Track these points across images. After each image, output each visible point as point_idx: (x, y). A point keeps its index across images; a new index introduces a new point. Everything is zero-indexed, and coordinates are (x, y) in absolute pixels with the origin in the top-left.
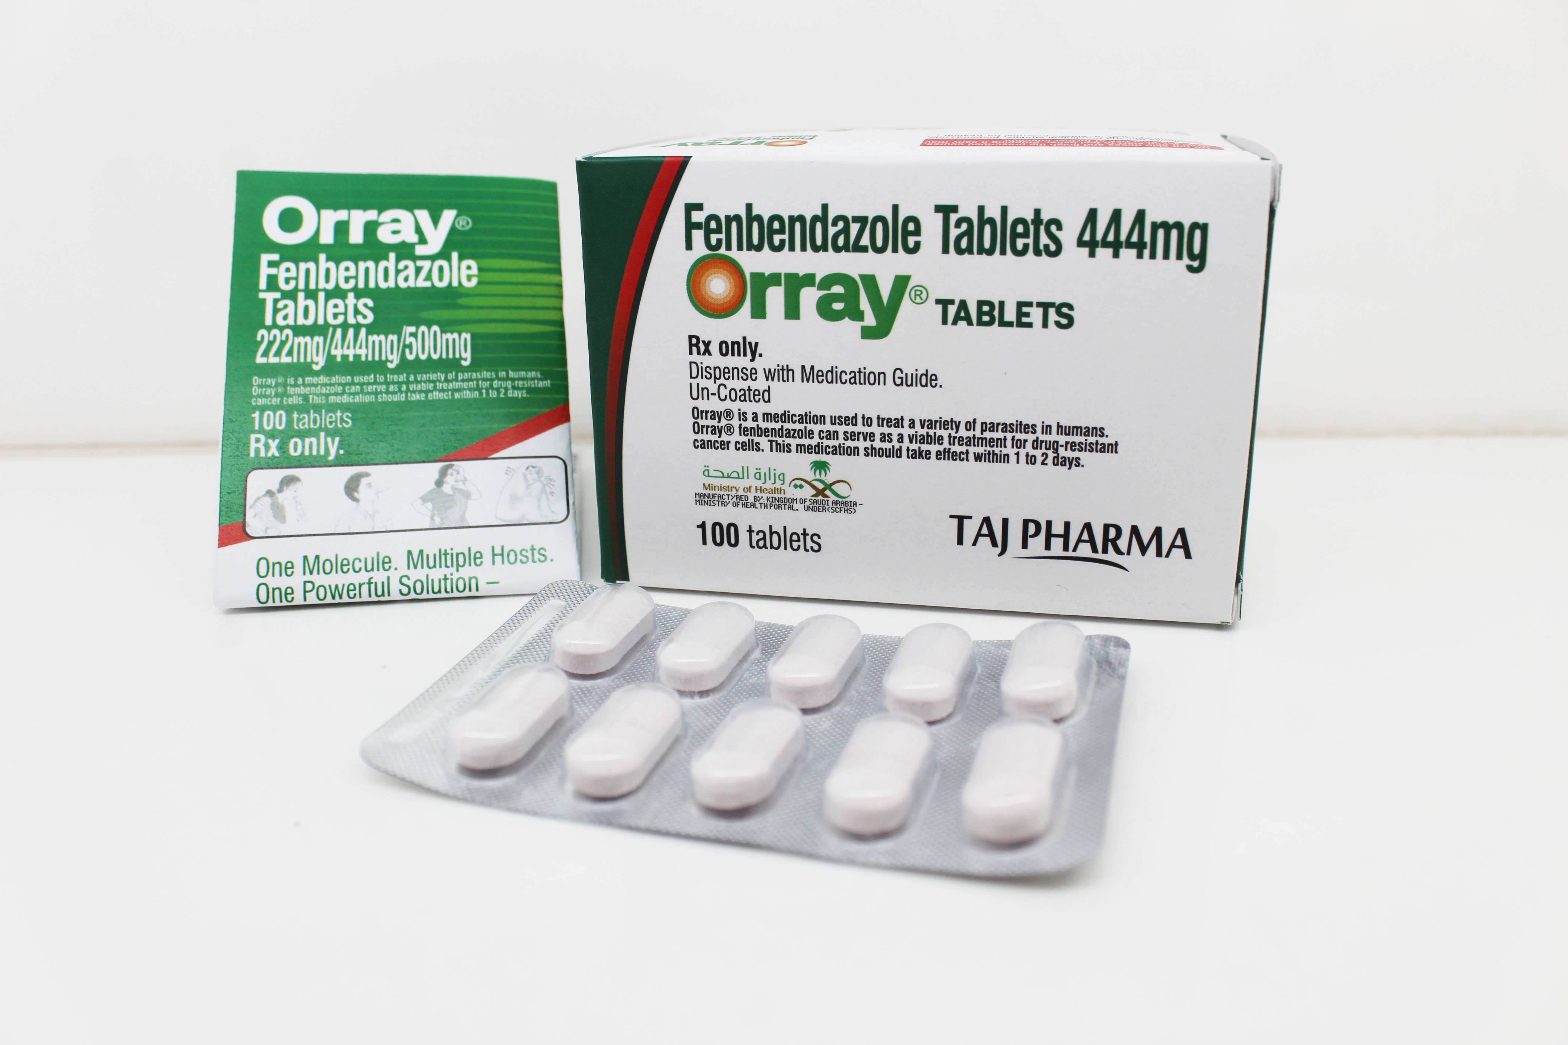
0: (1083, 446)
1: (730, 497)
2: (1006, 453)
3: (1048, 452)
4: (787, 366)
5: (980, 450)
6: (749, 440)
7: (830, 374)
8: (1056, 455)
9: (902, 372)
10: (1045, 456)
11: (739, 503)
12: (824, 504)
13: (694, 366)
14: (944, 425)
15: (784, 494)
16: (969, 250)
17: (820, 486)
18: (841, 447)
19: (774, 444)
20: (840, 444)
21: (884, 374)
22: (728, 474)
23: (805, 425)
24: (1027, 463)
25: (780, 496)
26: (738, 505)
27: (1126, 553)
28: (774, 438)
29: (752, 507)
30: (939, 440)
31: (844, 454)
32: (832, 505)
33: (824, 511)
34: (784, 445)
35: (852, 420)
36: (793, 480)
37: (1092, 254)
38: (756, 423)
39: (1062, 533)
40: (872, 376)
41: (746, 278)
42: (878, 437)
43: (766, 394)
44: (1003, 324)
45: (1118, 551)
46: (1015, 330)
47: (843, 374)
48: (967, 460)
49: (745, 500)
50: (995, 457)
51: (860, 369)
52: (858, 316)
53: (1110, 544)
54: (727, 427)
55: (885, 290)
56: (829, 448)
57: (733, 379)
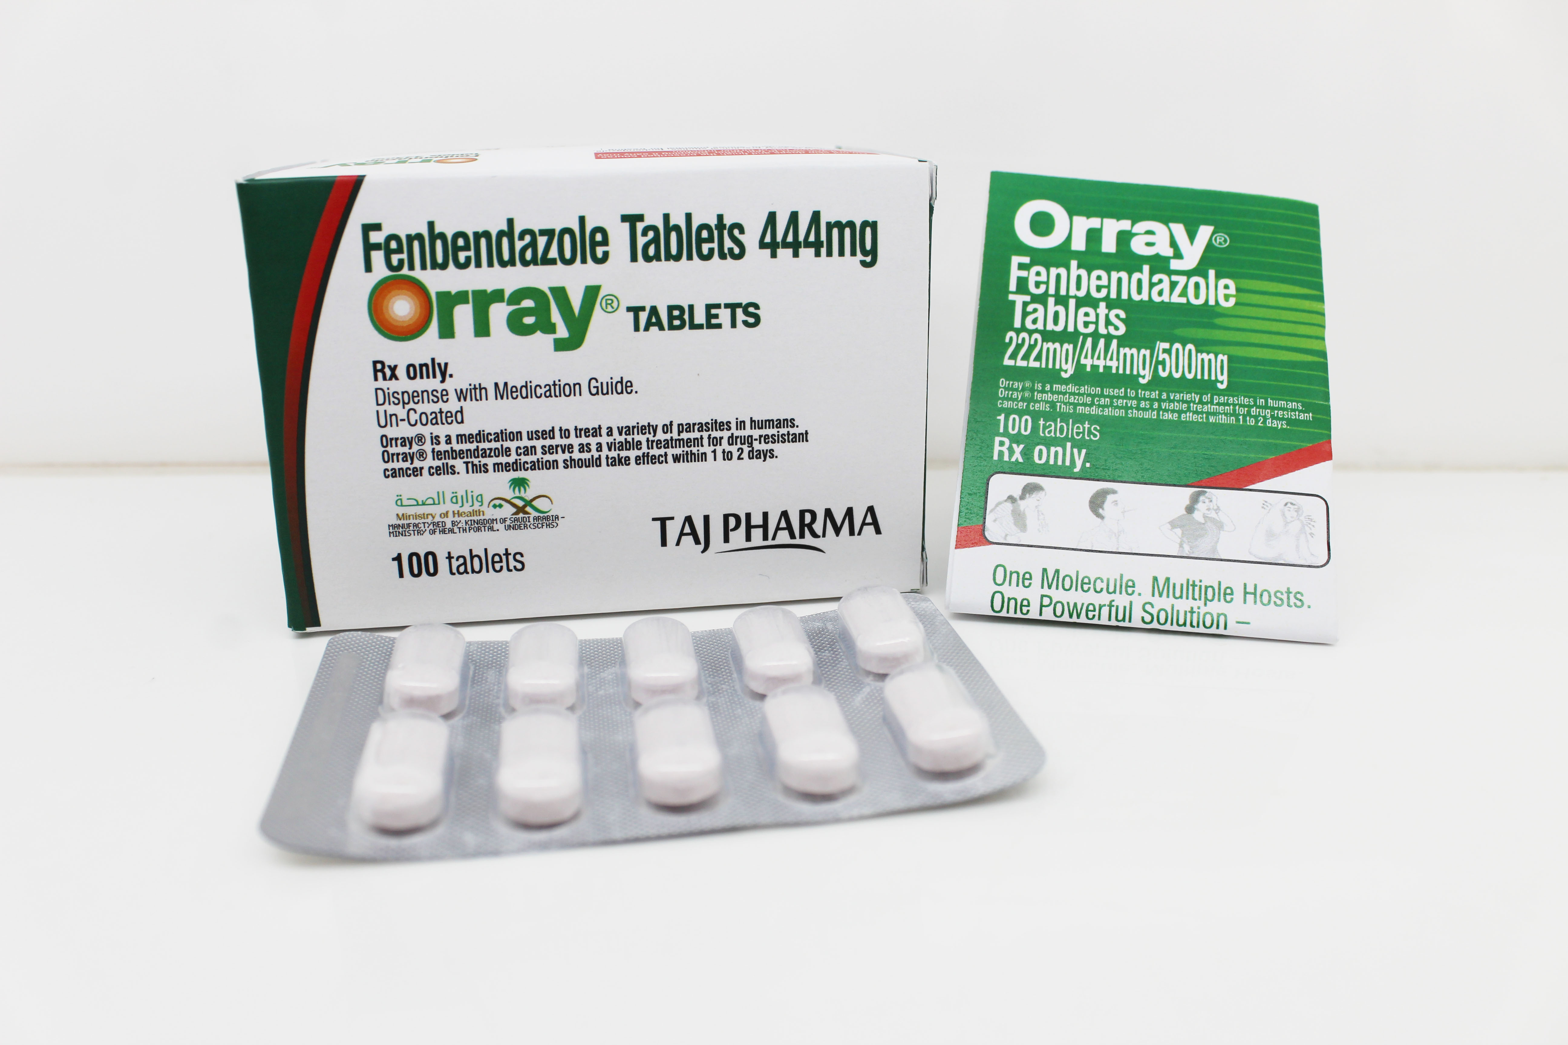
0: (776, 438)
1: (427, 525)
2: (703, 452)
3: (743, 446)
4: (480, 384)
5: (678, 451)
6: (443, 464)
7: (524, 389)
8: (751, 449)
9: (597, 382)
10: (740, 450)
11: (436, 530)
12: (525, 521)
13: (380, 393)
14: (642, 430)
15: (483, 515)
16: (657, 257)
17: (520, 503)
18: (540, 462)
19: (470, 465)
20: (538, 459)
21: (579, 384)
22: (423, 501)
23: (501, 443)
24: (724, 459)
25: (479, 518)
26: (435, 532)
27: (821, 535)
28: (470, 460)
29: (450, 532)
30: (637, 445)
31: (543, 469)
32: (534, 521)
33: (526, 528)
34: (480, 465)
35: (550, 434)
36: (492, 500)
37: (774, 255)
38: (450, 446)
39: (761, 523)
40: (567, 387)
41: (431, 298)
42: (576, 448)
43: (459, 415)
44: (694, 326)
45: (814, 535)
46: (705, 332)
47: (538, 388)
48: (666, 462)
49: (443, 527)
50: (693, 456)
51: (554, 382)
52: (550, 329)
53: (806, 528)
54: (420, 453)
55: (576, 301)
56: (527, 463)
57: (423, 402)
